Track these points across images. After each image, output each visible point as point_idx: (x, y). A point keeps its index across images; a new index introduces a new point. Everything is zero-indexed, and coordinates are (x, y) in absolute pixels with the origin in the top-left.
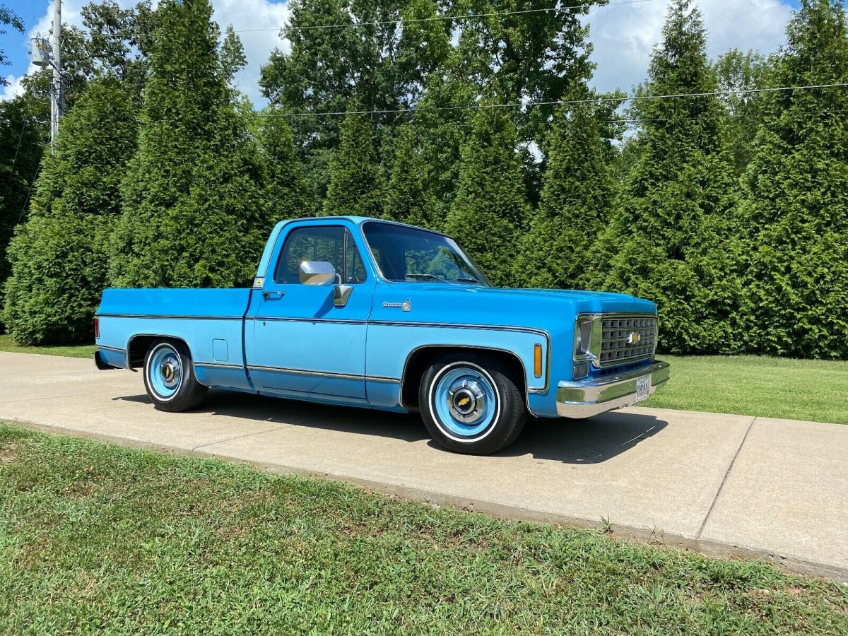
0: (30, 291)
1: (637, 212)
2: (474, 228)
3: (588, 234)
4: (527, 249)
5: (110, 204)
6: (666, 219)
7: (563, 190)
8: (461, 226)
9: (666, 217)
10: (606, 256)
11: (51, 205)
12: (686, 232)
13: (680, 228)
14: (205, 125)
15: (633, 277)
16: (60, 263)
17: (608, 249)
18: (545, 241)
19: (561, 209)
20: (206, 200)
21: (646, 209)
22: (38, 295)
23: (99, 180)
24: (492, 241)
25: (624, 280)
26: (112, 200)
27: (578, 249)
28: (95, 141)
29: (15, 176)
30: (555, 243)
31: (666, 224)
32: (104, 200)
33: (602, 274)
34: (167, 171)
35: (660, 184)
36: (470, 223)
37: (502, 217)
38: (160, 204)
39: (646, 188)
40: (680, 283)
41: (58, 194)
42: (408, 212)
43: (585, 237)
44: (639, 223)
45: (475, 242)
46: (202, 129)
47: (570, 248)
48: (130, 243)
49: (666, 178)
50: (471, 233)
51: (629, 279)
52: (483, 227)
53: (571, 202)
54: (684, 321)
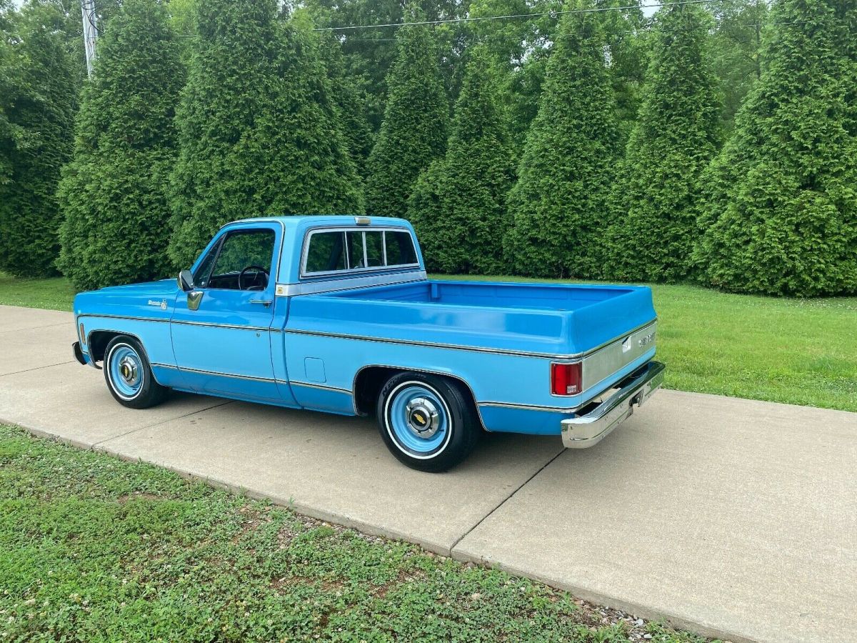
0: (87, 237)
1: (762, 134)
2: (561, 153)
3: (698, 159)
4: (622, 176)
5: (163, 138)
6: (801, 143)
7: (667, 106)
8: (546, 150)
9: (802, 140)
10: (722, 185)
11: (97, 140)
12: (826, 158)
13: (818, 154)
14: (266, 44)
15: (757, 212)
16: (115, 207)
17: (723, 177)
18: (646, 167)
19: (664, 129)
20: (275, 133)
21: (775, 131)
22: (96, 241)
23: (148, 110)
24: (582, 167)
25: (744, 215)
26: (163, 132)
27: (685, 177)
28: (138, 65)
29: (49, 105)
30: (658, 170)
31: (802, 148)
32: (155, 133)
33: (715, 206)
34: (227, 101)
35: (794, 101)
36: (556, 146)
37: (593, 139)
38: (222, 140)
39: (777, 106)
40: (819, 219)
41: (103, 128)
42: (480, 133)
43: (694, 163)
44: (764, 148)
45: (563, 170)
46: (263, 48)
47: (677, 175)
48: (191, 184)
49: (801, 92)
50: (558, 159)
51: (751, 213)
52: (571, 150)
53: (677, 121)
54: (820, 263)
